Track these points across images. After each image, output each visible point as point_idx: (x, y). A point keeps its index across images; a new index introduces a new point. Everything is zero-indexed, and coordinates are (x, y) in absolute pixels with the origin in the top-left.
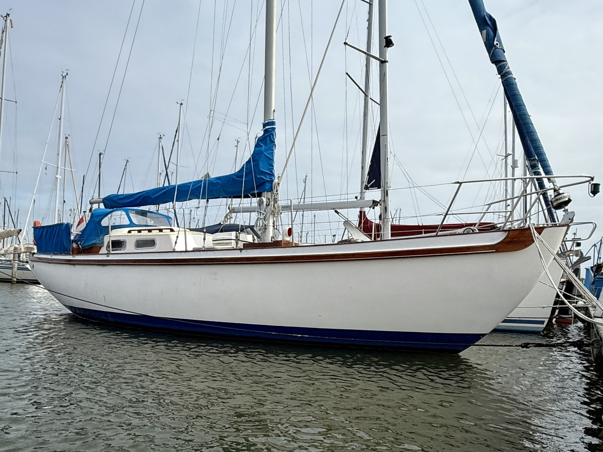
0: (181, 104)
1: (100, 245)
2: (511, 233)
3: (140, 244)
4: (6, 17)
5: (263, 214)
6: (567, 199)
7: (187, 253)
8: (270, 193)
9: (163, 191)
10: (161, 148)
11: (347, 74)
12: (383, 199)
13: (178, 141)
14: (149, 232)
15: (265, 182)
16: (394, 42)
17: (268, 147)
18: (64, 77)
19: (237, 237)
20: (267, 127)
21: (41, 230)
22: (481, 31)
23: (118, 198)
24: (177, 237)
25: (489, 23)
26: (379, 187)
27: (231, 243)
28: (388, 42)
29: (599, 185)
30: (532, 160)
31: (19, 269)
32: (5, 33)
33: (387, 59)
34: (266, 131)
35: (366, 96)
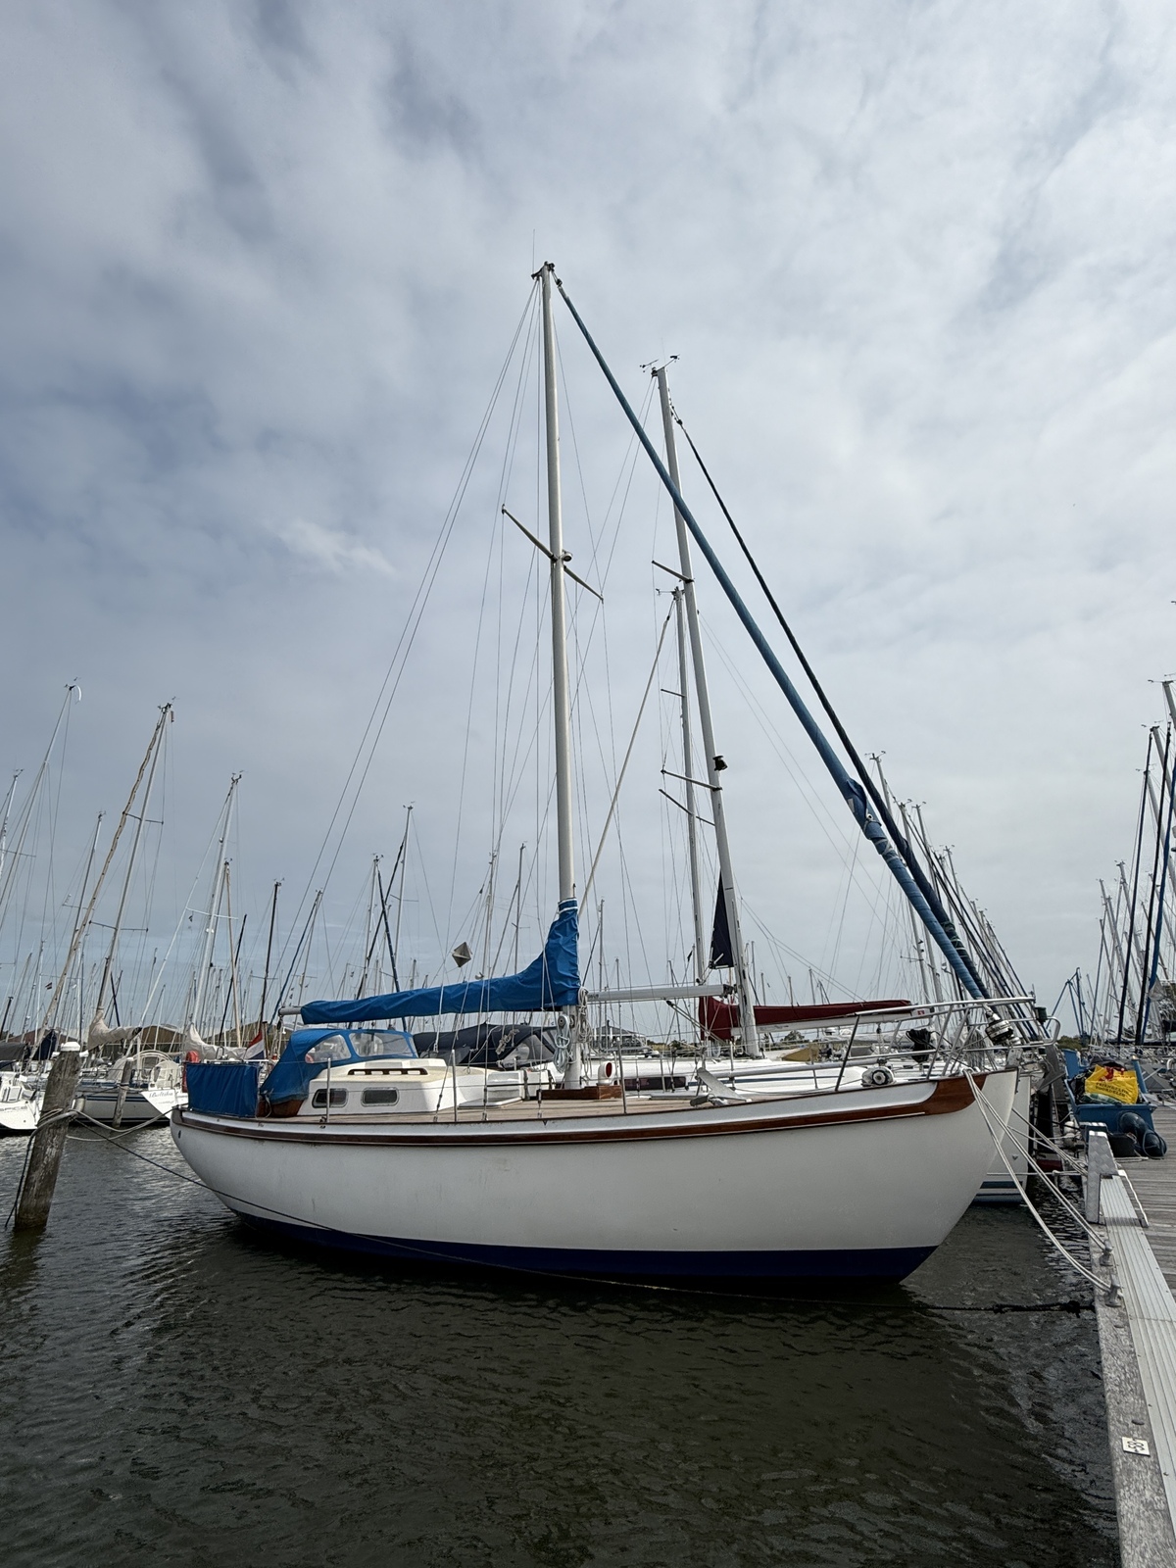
0: (410, 808)
1: (302, 1098)
2: (942, 1086)
3: (372, 1096)
4: (166, 708)
5: (567, 1041)
6: (1006, 1030)
7: (458, 1126)
8: (574, 1008)
9: (405, 999)
10: (377, 876)
11: (661, 790)
12: (739, 984)
13: (403, 862)
14: (384, 1074)
15: (565, 992)
16: (727, 764)
17: (569, 938)
18: (235, 781)
19: (526, 1079)
20: (566, 909)
21: (202, 1070)
22: (846, 799)
23: (327, 1007)
24: (441, 1096)
25: (855, 790)
26: (731, 965)
27: (518, 1090)
28: (720, 764)
29: (1044, 1009)
30: (946, 926)
31: (128, 1099)
32: (160, 729)
33: (721, 786)
34: (563, 916)
35: (690, 815)
